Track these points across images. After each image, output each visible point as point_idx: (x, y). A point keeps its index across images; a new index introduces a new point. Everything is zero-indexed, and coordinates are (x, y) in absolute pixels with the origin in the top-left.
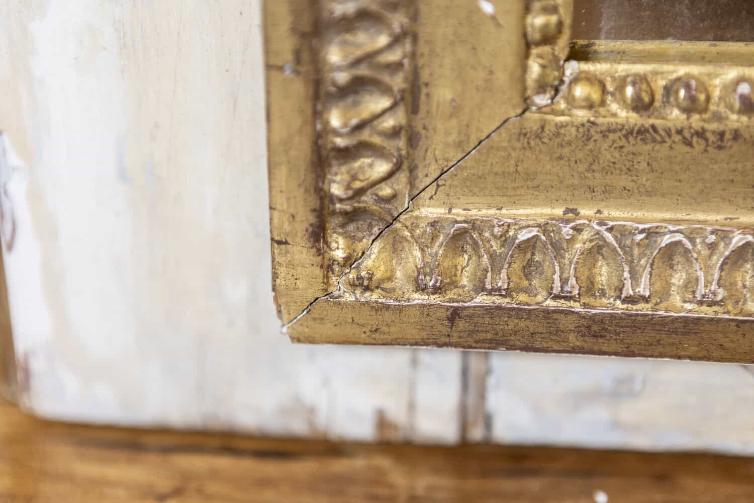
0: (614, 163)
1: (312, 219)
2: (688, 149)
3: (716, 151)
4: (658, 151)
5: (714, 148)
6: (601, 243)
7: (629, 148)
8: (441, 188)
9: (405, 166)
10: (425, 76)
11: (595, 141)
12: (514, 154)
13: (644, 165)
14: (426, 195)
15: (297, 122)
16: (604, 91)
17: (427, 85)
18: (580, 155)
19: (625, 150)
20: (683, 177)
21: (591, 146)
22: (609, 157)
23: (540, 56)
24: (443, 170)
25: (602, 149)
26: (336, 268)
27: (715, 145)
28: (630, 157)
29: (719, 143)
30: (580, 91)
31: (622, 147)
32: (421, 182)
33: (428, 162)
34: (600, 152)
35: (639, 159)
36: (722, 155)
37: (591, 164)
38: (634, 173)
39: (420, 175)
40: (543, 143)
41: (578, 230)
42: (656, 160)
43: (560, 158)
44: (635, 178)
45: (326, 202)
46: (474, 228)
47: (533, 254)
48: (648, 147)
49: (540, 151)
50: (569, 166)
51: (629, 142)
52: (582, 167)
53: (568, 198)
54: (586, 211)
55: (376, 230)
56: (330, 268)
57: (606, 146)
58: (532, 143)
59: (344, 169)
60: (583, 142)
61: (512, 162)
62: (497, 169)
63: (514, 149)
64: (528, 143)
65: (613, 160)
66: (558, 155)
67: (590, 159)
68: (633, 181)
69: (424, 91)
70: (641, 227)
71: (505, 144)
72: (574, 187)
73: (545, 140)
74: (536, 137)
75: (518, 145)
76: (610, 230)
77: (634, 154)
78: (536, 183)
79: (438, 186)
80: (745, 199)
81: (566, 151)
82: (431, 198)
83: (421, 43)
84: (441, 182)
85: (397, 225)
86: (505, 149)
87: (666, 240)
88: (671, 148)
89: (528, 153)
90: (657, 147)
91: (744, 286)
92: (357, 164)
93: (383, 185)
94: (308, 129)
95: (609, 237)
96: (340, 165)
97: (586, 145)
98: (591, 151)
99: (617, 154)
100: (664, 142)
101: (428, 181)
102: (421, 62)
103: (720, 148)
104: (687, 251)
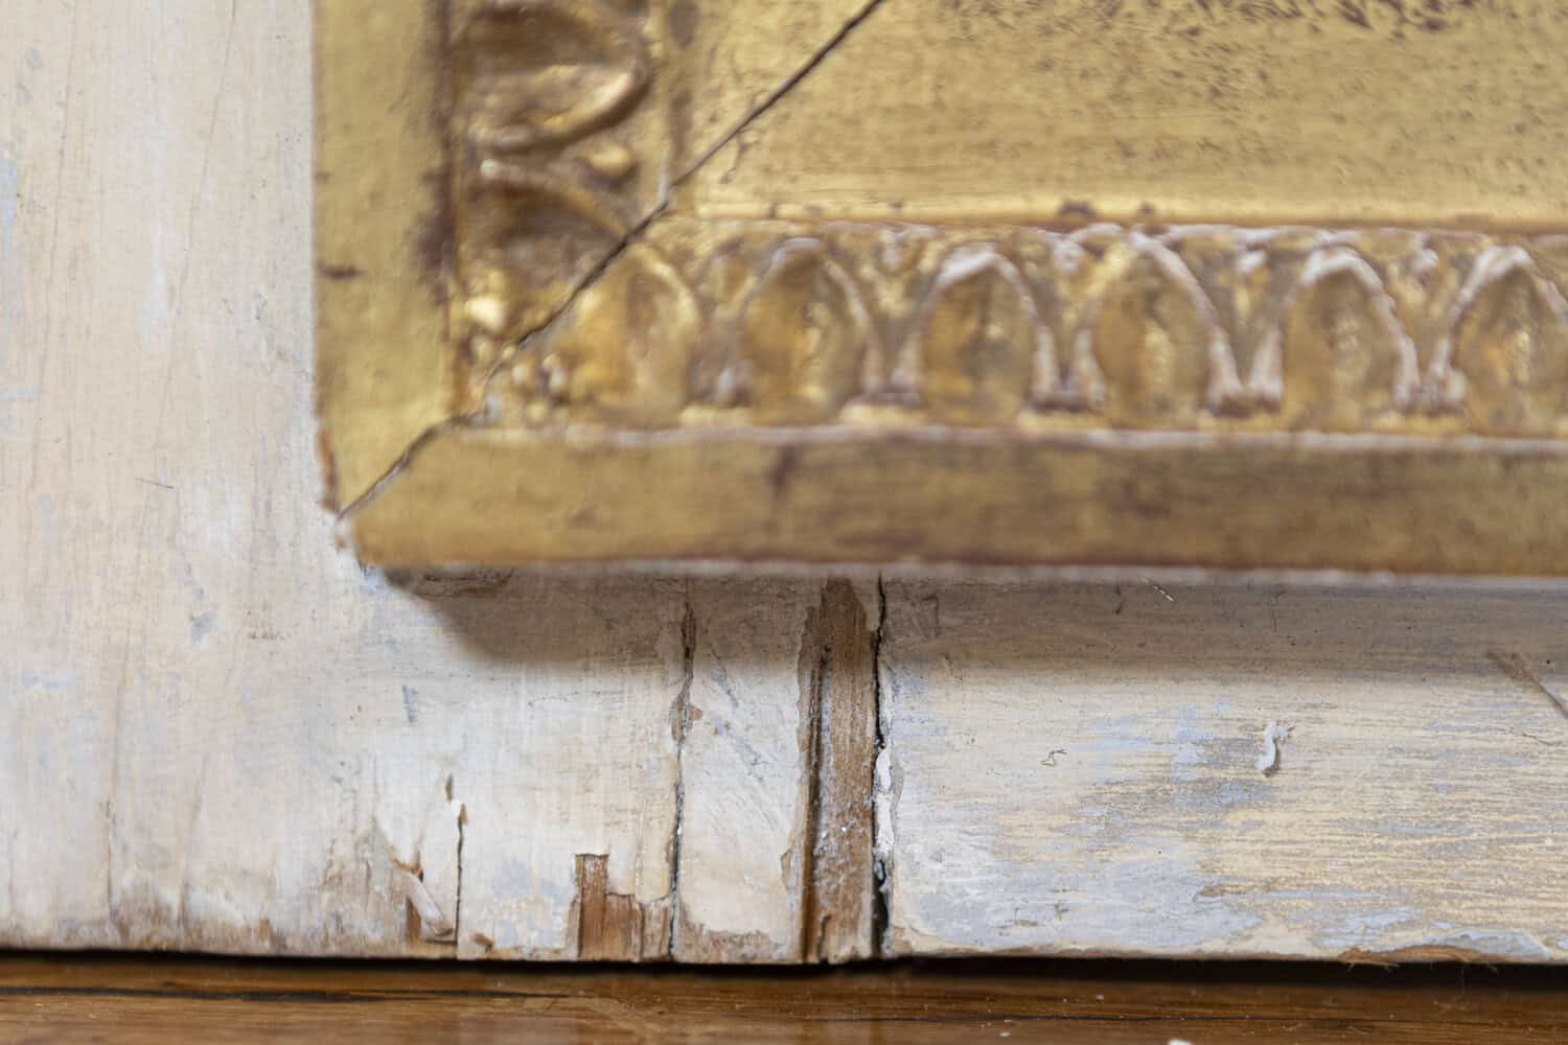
0: (1178, 75)
1: (422, 201)
2: (1354, 32)
3: (1426, 36)
4: (1284, 41)
5: (1419, 27)
6: (1154, 283)
7: (1212, 35)
8: (751, 154)
9: (660, 89)
11: (1130, 15)
12: (931, 57)
13: (1251, 77)
14: (711, 174)
18: (1094, 57)
19: (1205, 39)
20: (1349, 107)
21: (1119, 29)
22: (1165, 61)
24: (752, 101)
25: (1146, 37)
26: (482, 348)
27: (1420, 20)
28: (1215, 58)
29: (1430, 14)
31: (1194, 32)
32: (700, 135)
33: (715, 82)
34: (1140, 47)
35: (1239, 61)
36: (1439, 46)
37: (1122, 80)
38: (1226, 101)
39: (699, 117)
40: (1003, 25)
41: (1096, 251)
42: (1280, 65)
43: (1046, 65)
44: (1230, 115)
45: (460, 156)
46: (833, 249)
47: (984, 321)
48: (1258, 30)
49: (996, 48)
50: (1069, 85)
51: (1211, 16)
52: (1098, 90)
53: (1070, 173)
54: (1116, 203)
55: (586, 264)
56: (465, 349)
57: (1154, 28)
58: (976, 28)
59: (506, 82)
60: (1101, 19)
61: (927, 78)
62: (891, 97)
63: (930, 42)
64: (966, 27)
65: (1176, 67)
66: (1037, 57)
67: (1118, 66)
68: (1226, 122)
70: (1253, 235)
71: (908, 31)
72: (1082, 144)
73: (1007, 18)
74: (984, 10)
75: (940, 32)
76: (1176, 247)
77: (1226, 49)
78: (985, 135)
79: (744, 148)
80: (1500, 163)
81: (1059, 43)
82: (725, 180)
84: (749, 137)
85: (638, 250)
86: (908, 45)
87: (1316, 267)
88: (1315, 30)
89: (965, 54)
90: (1280, 30)
91: (1515, 383)
92: (539, 79)
93: (603, 139)
95: (1173, 263)
96: (498, 71)
97: (1108, 27)
98: (1121, 44)
99: (1183, 52)
100: (1297, 14)
101: (718, 132)
103: (1433, 26)
104: (1366, 294)
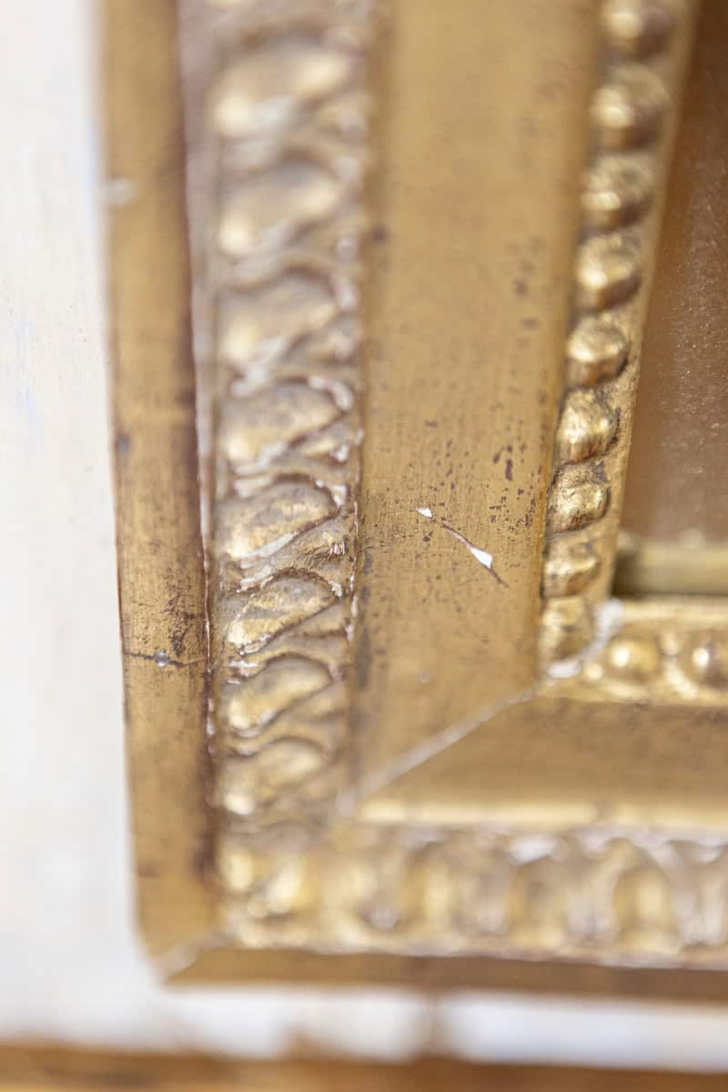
10: (379, 640)
15: (176, 723)
16: (662, 654)
17: (382, 652)
23: (562, 611)
30: (623, 655)
69: (377, 660)
83: (374, 600)
94: (194, 734)
102: (373, 623)
